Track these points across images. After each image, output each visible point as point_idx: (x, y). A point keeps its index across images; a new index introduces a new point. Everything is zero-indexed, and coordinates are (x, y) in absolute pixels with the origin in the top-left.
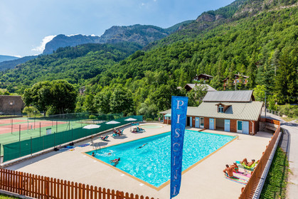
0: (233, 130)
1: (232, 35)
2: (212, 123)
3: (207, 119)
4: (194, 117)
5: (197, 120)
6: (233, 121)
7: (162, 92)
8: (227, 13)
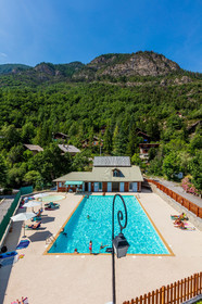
0: (126, 191)
1: (75, 97)
2: (110, 187)
3: (105, 183)
4: (92, 182)
5: (96, 185)
6: (126, 183)
7: (46, 156)
8: (66, 72)
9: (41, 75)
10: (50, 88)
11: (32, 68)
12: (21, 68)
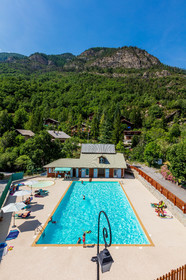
0: (111, 176)
1: (66, 85)
2: (96, 173)
3: (92, 170)
4: (80, 169)
5: (83, 171)
6: (111, 170)
7: (37, 143)
8: (58, 62)
9: (35, 64)
10: (44, 76)
11: (26, 58)
12: (16, 57)
